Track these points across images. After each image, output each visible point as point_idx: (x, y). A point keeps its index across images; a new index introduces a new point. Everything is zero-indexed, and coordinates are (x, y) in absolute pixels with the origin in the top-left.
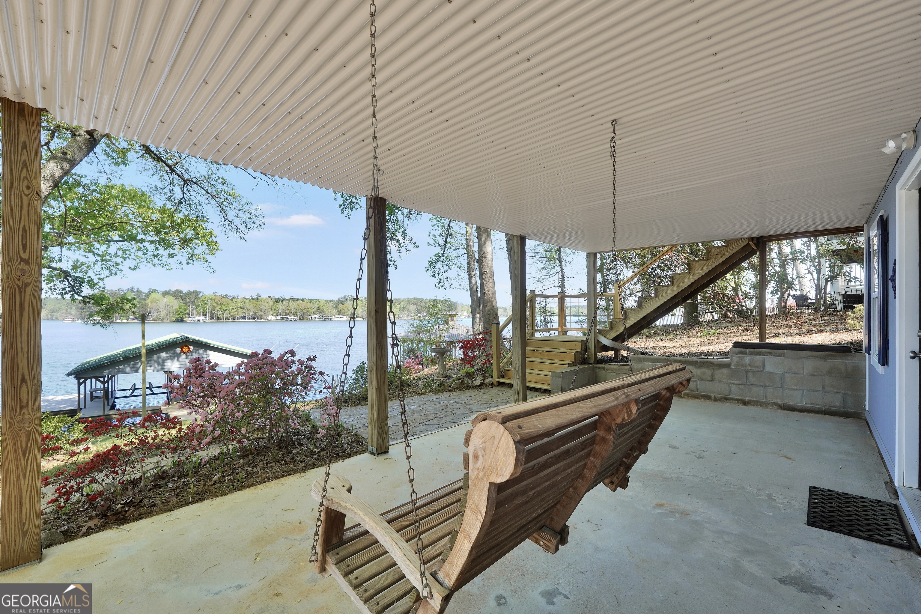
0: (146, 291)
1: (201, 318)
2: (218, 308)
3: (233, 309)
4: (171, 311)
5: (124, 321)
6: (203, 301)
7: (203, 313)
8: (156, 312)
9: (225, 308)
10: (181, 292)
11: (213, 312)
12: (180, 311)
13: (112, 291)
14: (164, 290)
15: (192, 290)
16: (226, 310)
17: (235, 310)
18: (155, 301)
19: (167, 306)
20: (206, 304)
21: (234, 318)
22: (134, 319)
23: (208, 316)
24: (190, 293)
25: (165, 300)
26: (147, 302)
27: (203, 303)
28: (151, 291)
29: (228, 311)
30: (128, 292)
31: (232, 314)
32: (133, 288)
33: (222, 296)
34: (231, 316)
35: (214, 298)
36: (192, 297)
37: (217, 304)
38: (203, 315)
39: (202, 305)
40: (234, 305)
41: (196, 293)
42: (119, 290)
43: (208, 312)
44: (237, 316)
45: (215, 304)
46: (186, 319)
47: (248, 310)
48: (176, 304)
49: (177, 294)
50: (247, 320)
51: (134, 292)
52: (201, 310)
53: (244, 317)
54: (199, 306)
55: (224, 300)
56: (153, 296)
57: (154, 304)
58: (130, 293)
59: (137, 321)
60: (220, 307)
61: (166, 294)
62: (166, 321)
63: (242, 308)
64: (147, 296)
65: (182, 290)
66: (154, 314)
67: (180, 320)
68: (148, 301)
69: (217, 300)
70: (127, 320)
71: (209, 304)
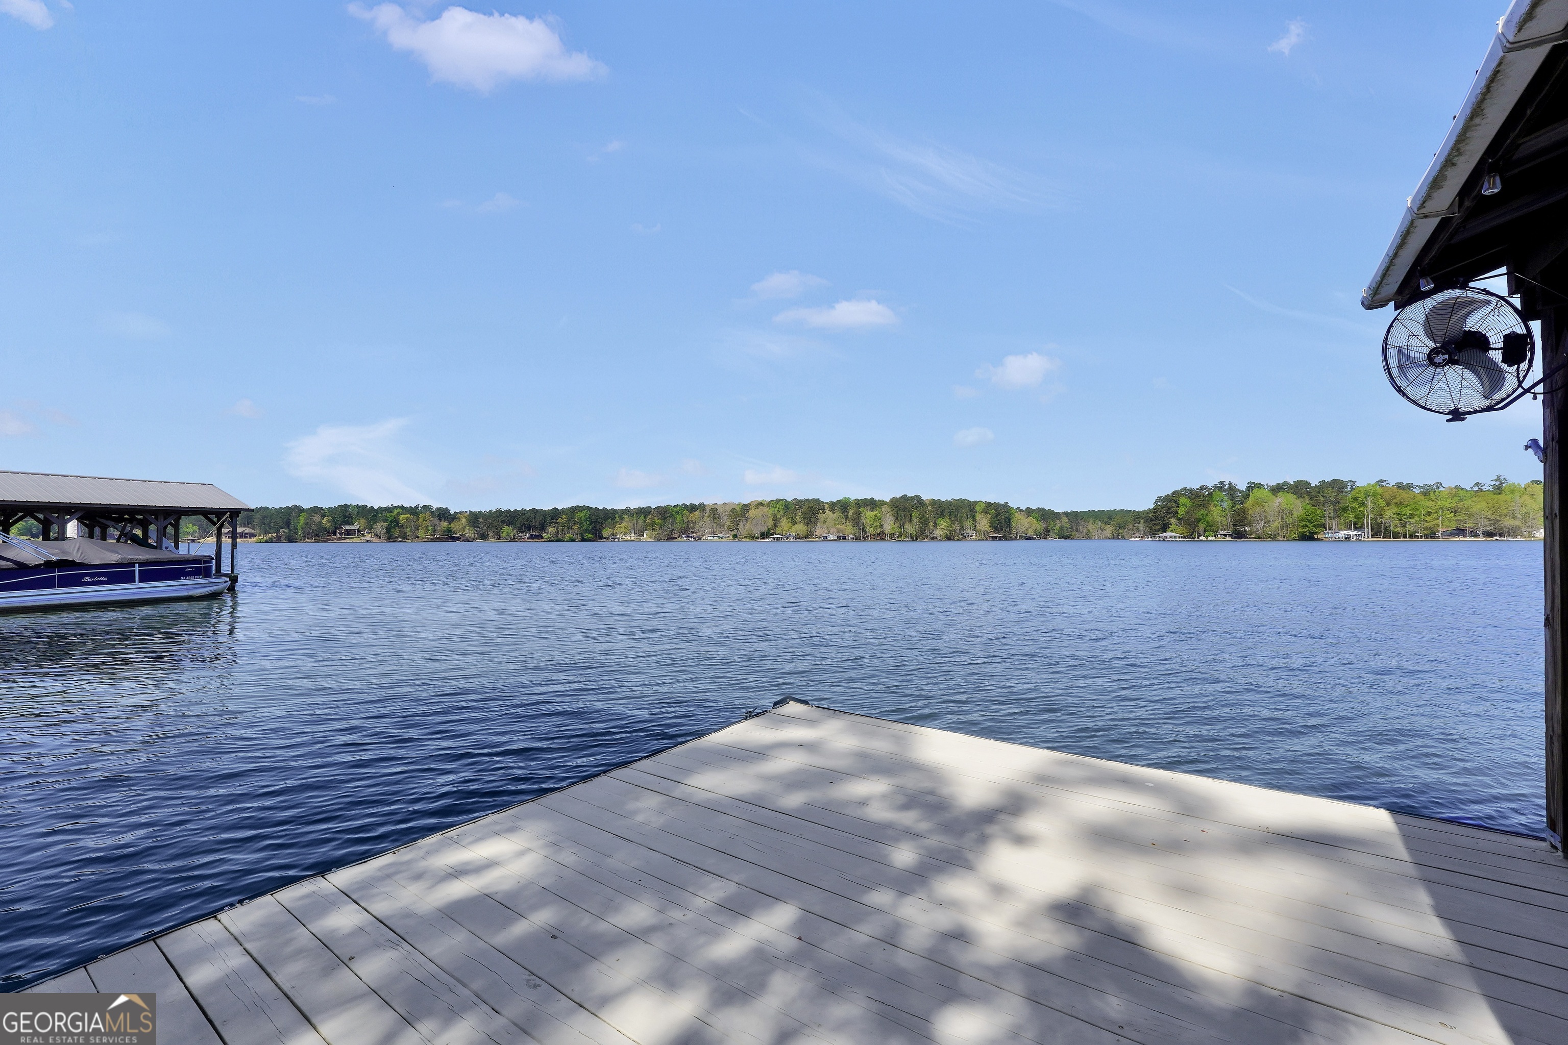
0: (1242, 486)
1: (1352, 533)
2: (1390, 512)
3: (1429, 514)
4: (1290, 521)
5: (1210, 538)
6: (1355, 499)
7: (1355, 524)
8: (1262, 523)
9: (1408, 512)
10: (1307, 484)
11: (1379, 520)
12: (1305, 520)
13: (1191, 490)
14: (1273, 483)
15: (1328, 479)
16: (1411, 516)
17: (1435, 516)
18: (1260, 502)
19: (1281, 512)
20: (1363, 504)
21: (1432, 535)
22: (1225, 536)
23: (1368, 530)
24: (1323, 486)
25: (1278, 500)
26: (1246, 505)
27: (1355, 504)
28: (1252, 487)
29: (1416, 518)
30: (1214, 490)
31: (1426, 525)
32: (1222, 483)
33: (1400, 486)
34: (1427, 528)
35: (1380, 490)
36: (1331, 494)
37: (1388, 504)
38: (1356, 528)
39: (1353, 508)
40: (1431, 504)
41: (1338, 485)
42: (1202, 487)
43: (1367, 521)
44: (1441, 530)
45: (1383, 504)
46: (1319, 536)
47: (1470, 516)
48: (1298, 507)
49: (1300, 489)
50: (1468, 539)
51: (1225, 491)
52: (1351, 517)
53: (1460, 532)
54: (1345, 509)
55: (1404, 494)
56: (1256, 493)
57: (1258, 509)
58: (1217, 492)
59: (1230, 539)
60: (1396, 510)
61: (1277, 489)
62: (1280, 538)
63: (1455, 512)
64: (1246, 495)
65: (1309, 480)
66: (1259, 526)
67: (1309, 537)
68: (1248, 504)
69: (1387, 496)
70: (1215, 536)
71: (1370, 505)
